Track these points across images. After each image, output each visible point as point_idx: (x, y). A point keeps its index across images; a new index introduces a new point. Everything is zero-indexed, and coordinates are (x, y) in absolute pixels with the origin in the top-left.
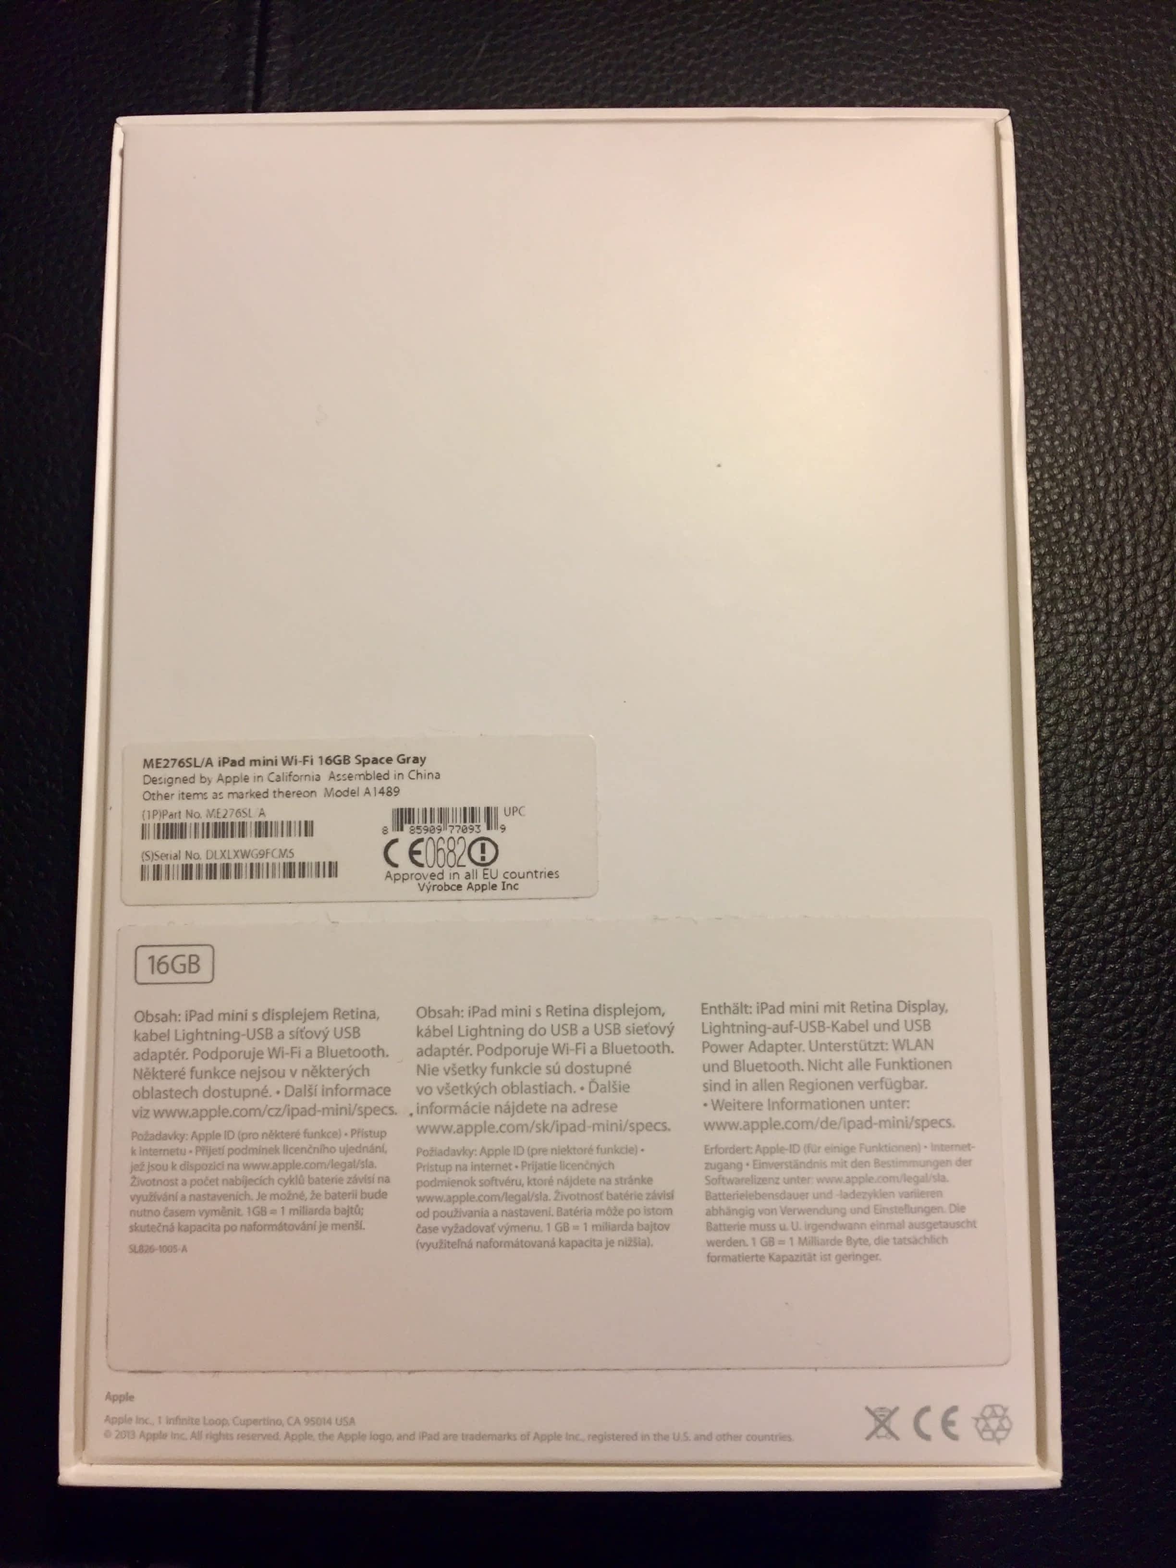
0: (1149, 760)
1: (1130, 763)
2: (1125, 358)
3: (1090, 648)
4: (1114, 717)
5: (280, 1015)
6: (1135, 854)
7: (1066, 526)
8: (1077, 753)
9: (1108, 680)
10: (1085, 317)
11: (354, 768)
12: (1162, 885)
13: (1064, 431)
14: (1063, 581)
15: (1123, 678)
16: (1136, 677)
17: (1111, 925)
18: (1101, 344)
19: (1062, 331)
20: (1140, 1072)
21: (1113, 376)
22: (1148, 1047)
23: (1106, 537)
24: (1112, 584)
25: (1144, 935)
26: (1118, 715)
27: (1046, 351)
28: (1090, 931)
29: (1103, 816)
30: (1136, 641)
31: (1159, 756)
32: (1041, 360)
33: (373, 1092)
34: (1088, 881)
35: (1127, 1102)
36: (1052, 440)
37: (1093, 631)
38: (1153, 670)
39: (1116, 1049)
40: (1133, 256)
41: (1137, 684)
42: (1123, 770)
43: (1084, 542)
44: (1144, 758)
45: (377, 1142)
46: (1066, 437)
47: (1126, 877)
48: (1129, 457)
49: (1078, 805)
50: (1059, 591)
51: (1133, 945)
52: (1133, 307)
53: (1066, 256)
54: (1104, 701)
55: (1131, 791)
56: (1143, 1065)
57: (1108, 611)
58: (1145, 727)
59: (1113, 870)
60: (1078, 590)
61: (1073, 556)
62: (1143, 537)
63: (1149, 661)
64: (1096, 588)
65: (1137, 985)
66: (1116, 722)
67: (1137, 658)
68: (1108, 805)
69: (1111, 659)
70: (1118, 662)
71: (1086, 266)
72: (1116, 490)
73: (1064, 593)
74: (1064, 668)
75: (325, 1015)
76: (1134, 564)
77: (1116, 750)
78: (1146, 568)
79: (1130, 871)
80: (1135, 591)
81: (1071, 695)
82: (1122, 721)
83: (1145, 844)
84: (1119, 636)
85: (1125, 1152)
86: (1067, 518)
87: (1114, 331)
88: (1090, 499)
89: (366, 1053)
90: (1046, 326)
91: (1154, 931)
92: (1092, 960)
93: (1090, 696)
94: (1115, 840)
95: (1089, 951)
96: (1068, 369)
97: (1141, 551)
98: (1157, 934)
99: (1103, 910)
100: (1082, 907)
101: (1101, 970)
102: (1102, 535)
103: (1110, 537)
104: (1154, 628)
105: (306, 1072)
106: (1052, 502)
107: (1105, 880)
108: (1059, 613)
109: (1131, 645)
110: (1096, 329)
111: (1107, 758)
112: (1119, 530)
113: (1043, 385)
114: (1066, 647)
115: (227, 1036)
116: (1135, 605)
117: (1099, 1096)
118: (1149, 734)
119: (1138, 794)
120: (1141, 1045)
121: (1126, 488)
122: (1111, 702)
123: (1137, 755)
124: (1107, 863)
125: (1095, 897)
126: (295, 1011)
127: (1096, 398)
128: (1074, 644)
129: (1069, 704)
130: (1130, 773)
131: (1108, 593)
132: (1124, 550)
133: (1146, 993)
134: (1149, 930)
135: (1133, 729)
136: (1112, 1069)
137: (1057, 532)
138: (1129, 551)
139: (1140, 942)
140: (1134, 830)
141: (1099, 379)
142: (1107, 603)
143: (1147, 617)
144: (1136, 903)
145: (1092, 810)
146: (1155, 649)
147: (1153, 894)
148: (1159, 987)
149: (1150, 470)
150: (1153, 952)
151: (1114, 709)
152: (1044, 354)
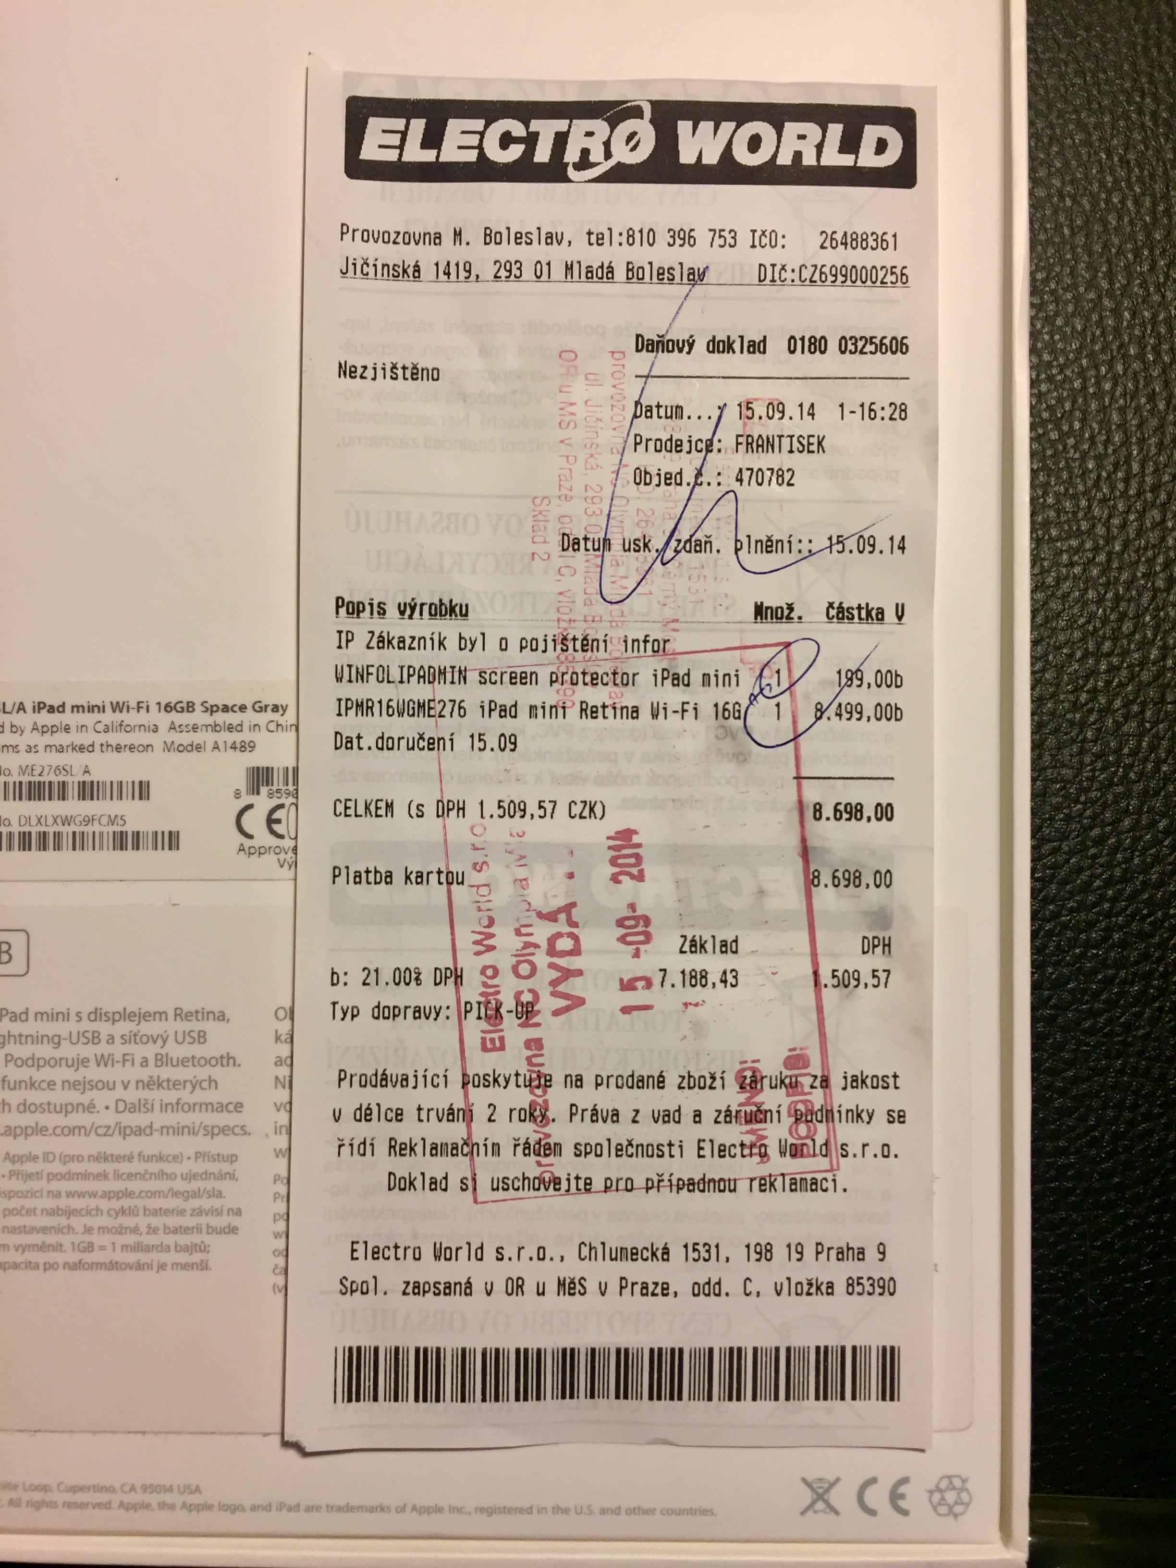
0: (1148, 714)
1: (1127, 717)
2: (1141, 237)
3: (1086, 582)
4: (1110, 664)
5: (110, 1015)
6: (1127, 822)
7: (1063, 436)
8: (1066, 705)
9: (1105, 621)
10: (1096, 186)
11: (199, 717)
12: (1157, 859)
13: (1067, 323)
14: (1058, 501)
15: (1123, 616)
16: (1137, 616)
17: (1095, 905)
18: (1112, 220)
19: (1068, 202)
20: (1121, 1072)
21: (1126, 257)
22: (1131, 1044)
23: (1110, 451)
24: (1115, 507)
25: (1133, 916)
26: (1115, 660)
27: (1048, 226)
28: (1072, 911)
29: (1092, 779)
30: (1139, 575)
31: (1160, 710)
32: (1042, 237)
33: (222, 1108)
34: (1071, 853)
35: (1105, 1106)
36: (1051, 334)
37: (1091, 561)
38: (1157, 609)
39: (1095, 1047)
40: (1154, 115)
41: (1139, 626)
42: (1118, 726)
43: (1084, 457)
44: (1142, 712)
45: (226, 1167)
46: (1068, 330)
47: (1115, 850)
48: (1141, 356)
49: (1064, 765)
50: (1052, 514)
51: (1121, 928)
52: (1152, 176)
53: (1076, 111)
54: (1099, 645)
55: (1126, 751)
56: (1124, 1065)
57: (1109, 539)
58: (1145, 676)
59: (1100, 841)
60: (1075, 513)
61: (1071, 473)
62: (1153, 450)
63: (1154, 598)
64: (1096, 511)
65: (1123, 973)
66: (1111, 669)
67: (1140, 595)
68: (1099, 765)
69: (1110, 595)
70: (1118, 599)
71: (1098, 126)
72: (1124, 395)
73: (1059, 516)
74: (1055, 605)
75: (164, 1016)
76: (1142, 482)
77: (1110, 703)
78: (1155, 489)
79: (1119, 842)
80: (1142, 515)
81: (1062, 638)
82: (1119, 668)
83: (1139, 812)
84: (1120, 569)
85: (1099, 1163)
86: (1065, 428)
87: (1130, 203)
88: (1094, 406)
89: (213, 1062)
90: (1049, 196)
91: (1145, 912)
92: (1073, 943)
93: (1084, 639)
94: (1105, 806)
95: (1069, 934)
96: (1073, 249)
97: (1150, 468)
98: (1149, 915)
99: (1086, 887)
100: (1064, 882)
101: (1083, 955)
102: (1106, 449)
103: (1114, 451)
104: (1161, 560)
105: (140, 1084)
106: (1049, 408)
107: (1092, 851)
108: (1051, 540)
109: (1133, 580)
110: (1108, 201)
111: (1100, 711)
112: (1126, 442)
113: (1044, 268)
114: (1058, 581)
115: (45, 1039)
116: (1140, 533)
117: (1074, 1098)
118: (1149, 684)
119: (1134, 753)
120: (1124, 1043)
121: (1135, 395)
122: (1107, 646)
123: (1135, 708)
124: (1096, 832)
125: (1080, 870)
126: (128, 1011)
127: (1105, 285)
128: (1066, 578)
129: (1058, 648)
130: (1125, 728)
131: (1110, 517)
132: (1130, 467)
133: (1132, 984)
134: (1138, 911)
135: (1131, 679)
136: (1090, 1069)
137: (1053, 443)
138: (1136, 467)
139: (1128, 924)
140: (1127, 795)
141: (1109, 262)
142: (1108, 529)
143: (1154, 546)
144: (1125, 879)
145: (1079, 771)
146: (1160, 583)
147: (1146, 869)
148: (1149, 975)
149: (1164, 372)
150: (1143, 936)
151: (1109, 654)
152: (1046, 230)
